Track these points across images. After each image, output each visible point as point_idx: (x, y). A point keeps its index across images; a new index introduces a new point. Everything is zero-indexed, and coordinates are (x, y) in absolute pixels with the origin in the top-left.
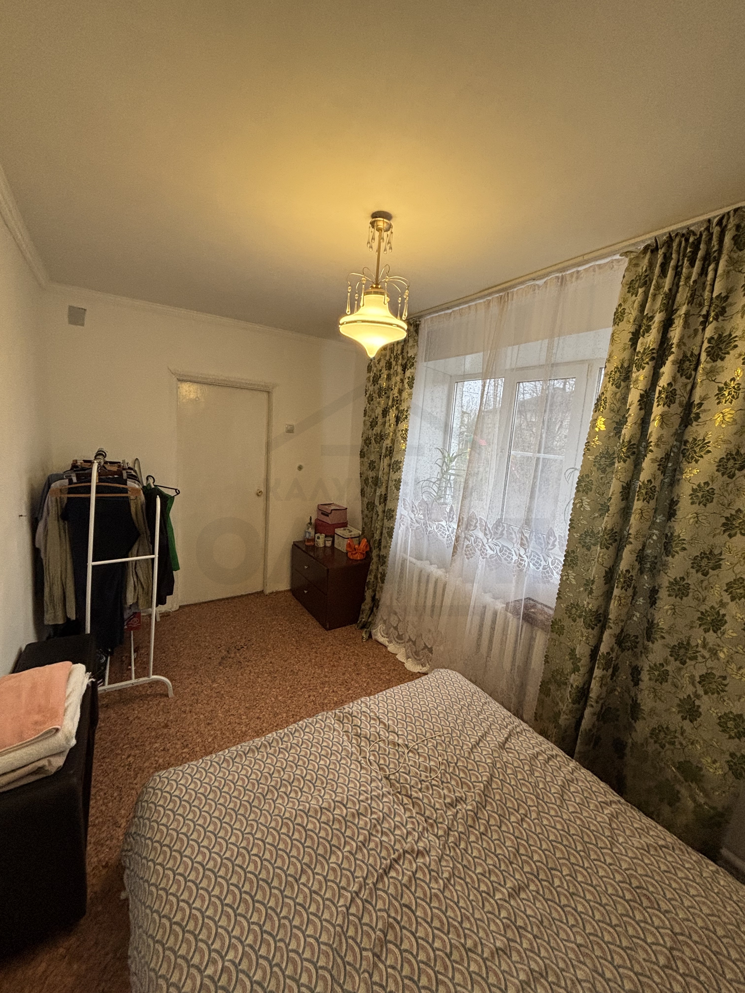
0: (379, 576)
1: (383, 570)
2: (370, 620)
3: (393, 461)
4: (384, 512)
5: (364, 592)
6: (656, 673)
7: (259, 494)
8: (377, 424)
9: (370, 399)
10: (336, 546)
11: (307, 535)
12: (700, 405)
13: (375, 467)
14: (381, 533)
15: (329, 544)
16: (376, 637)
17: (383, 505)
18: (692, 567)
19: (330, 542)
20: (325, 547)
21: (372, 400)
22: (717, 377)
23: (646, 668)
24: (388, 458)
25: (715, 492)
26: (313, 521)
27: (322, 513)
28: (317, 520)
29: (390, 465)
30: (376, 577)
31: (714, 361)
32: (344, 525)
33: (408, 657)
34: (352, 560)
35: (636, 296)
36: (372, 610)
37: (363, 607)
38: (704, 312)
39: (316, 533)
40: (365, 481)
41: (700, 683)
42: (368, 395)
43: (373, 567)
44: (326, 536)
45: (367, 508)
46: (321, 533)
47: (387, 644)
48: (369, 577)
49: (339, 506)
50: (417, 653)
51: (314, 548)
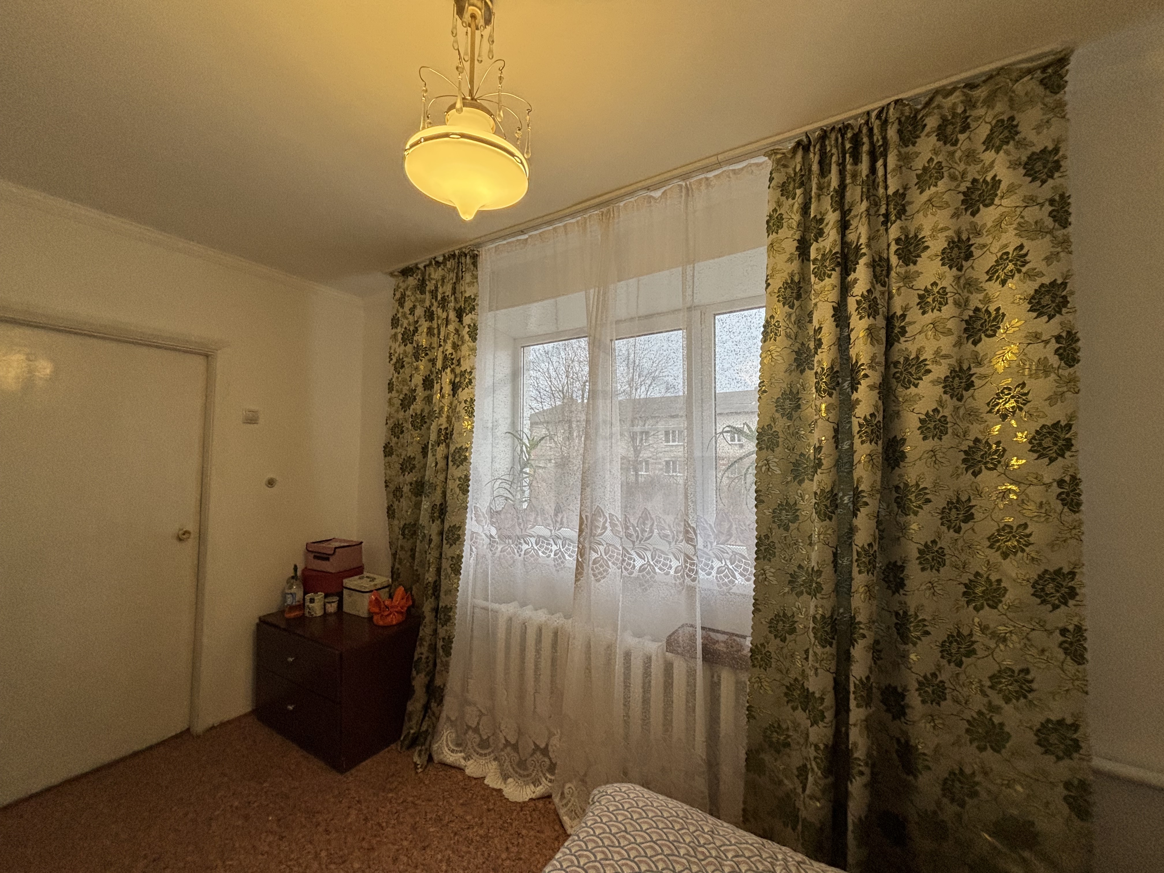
0: (440, 644)
1: (447, 631)
2: (424, 728)
3: (452, 448)
4: (441, 533)
5: (409, 680)
6: (929, 690)
7: (182, 537)
8: (415, 399)
9: (399, 365)
10: (346, 609)
11: (289, 601)
12: (904, 316)
13: (414, 467)
14: (439, 571)
15: (332, 608)
16: (442, 756)
17: (438, 522)
18: (942, 524)
19: (335, 605)
20: (325, 614)
21: (403, 367)
22: (914, 283)
23: (913, 685)
24: (443, 446)
25: (948, 420)
26: (299, 573)
27: (315, 557)
28: (305, 569)
29: (447, 458)
30: (433, 648)
31: (907, 265)
32: (358, 571)
33: (505, 777)
34: (383, 627)
35: (794, 199)
36: (426, 707)
37: (410, 708)
38: (883, 211)
39: (305, 593)
40: (396, 493)
41: (991, 688)
42: (394, 360)
43: (425, 631)
44: (326, 596)
45: (403, 534)
46: (316, 592)
47: (463, 762)
48: (418, 650)
49: (345, 541)
50: (522, 764)
51: (303, 620)
